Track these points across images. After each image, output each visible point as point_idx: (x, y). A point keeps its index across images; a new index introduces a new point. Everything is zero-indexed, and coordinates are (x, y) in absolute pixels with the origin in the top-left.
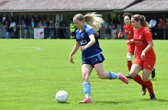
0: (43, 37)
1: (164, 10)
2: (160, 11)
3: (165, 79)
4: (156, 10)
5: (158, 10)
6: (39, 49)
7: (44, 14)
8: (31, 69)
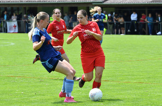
0: (17, 31)
1: (146, 3)
2: (142, 5)
3: (149, 78)
4: (138, 3)
5: (140, 3)
6: (12, 44)
7: (17, 6)
8: (4, 66)
